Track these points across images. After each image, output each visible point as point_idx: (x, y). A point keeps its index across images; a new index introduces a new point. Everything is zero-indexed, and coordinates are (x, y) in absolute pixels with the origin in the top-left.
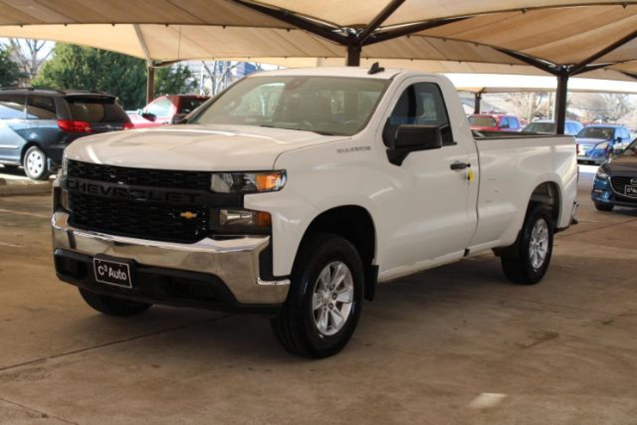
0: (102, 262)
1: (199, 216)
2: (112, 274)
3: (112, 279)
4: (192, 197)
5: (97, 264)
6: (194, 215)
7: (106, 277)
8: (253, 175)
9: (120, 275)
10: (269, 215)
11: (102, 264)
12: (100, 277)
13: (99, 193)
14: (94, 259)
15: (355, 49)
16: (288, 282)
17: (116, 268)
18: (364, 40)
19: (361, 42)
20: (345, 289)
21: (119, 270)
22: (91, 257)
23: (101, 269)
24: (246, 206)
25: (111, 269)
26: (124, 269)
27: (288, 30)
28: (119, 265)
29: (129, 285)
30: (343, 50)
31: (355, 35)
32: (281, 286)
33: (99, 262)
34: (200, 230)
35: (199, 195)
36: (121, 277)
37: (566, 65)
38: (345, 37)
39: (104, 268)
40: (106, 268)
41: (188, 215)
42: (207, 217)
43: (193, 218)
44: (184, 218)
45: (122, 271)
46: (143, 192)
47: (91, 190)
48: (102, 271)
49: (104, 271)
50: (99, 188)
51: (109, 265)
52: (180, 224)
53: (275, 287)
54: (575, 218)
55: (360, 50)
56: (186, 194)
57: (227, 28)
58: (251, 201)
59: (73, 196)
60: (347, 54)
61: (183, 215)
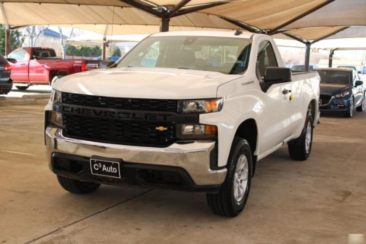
0: (97, 161)
1: (169, 129)
2: (105, 169)
3: (105, 172)
4: (165, 116)
5: (93, 162)
6: (166, 129)
7: (100, 171)
8: (203, 102)
9: (111, 169)
10: (216, 127)
11: (98, 162)
12: (94, 171)
13: (92, 114)
14: (91, 159)
15: (166, 19)
16: (225, 170)
17: (108, 165)
18: (173, 14)
19: (170, 16)
20: (244, 172)
21: (111, 167)
22: (88, 158)
23: (96, 166)
24: (201, 121)
25: (104, 166)
26: (115, 166)
27: (122, 7)
28: (111, 163)
29: (119, 177)
30: (159, 20)
31: (167, 11)
32: (221, 173)
33: (95, 161)
34: (169, 138)
35: (170, 115)
36: (113, 171)
37: (265, 30)
38: (161, 13)
39: (99, 165)
40: (100, 165)
41: (161, 128)
42: (175, 130)
43: (164, 131)
44: (158, 130)
45: (113, 167)
46: (128, 114)
47: (85, 113)
48: (96, 167)
49: (98, 167)
50: (92, 111)
51: (103, 163)
52: (154, 135)
53: (216, 174)
54: (320, 121)
55: (169, 20)
56: (160, 115)
57: (81, 6)
58: (204, 119)
59: (67, 117)
60: (161, 23)
61: (157, 128)
